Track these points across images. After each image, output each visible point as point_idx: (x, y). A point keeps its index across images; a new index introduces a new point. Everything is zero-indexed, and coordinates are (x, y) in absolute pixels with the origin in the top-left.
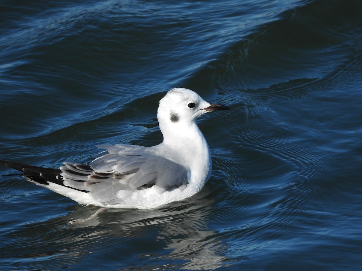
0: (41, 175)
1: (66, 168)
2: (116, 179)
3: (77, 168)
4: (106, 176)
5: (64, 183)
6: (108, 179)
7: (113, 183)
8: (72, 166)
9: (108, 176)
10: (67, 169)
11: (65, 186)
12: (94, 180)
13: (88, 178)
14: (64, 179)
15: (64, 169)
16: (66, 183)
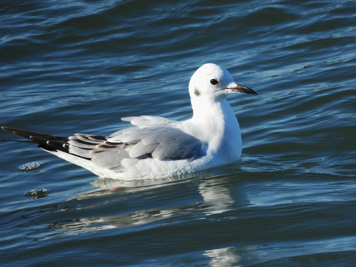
0: (48, 142)
1: (76, 137)
2: (123, 148)
3: (90, 138)
4: (115, 146)
5: (69, 150)
6: (116, 148)
7: (119, 152)
8: (84, 137)
9: (117, 146)
10: (76, 139)
11: (70, 153)
12: (102, 149)
13: (96, 147)
14: (70, 147)
15: (73, 139)
16: (71, 150)
